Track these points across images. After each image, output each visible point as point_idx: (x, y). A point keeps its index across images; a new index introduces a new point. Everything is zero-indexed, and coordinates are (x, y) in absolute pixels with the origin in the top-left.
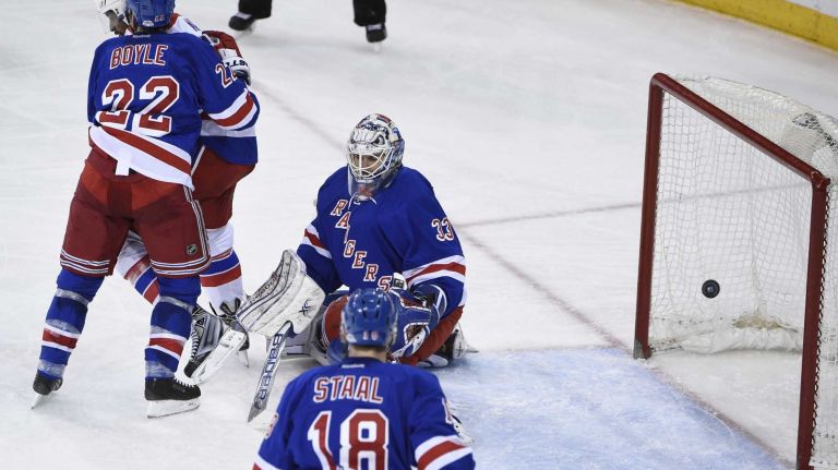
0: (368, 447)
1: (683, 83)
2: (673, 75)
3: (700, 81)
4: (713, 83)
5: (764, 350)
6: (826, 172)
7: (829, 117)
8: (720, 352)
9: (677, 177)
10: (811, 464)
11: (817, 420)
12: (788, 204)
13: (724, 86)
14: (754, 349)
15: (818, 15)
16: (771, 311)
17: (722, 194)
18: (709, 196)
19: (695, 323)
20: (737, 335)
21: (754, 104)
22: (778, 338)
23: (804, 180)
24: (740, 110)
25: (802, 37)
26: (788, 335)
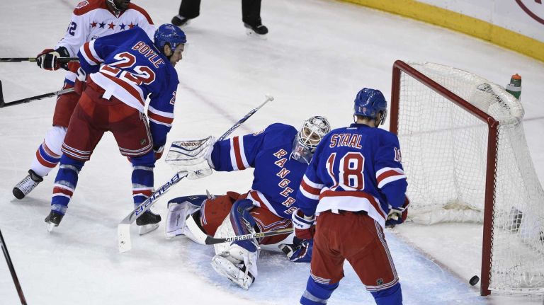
0: (353, 172)
1: (412, 66)
2: (406, 62)
3: (422, 65)
4: (430, 66)
5: (461, 222)
6: (496, 118)
7: (498, 85)
8: (436, 224)
9: (409, 121)
10: (489, 289)
11: (493, 263)
12: (474, 137)
13: (436, 68)
14: (456, 222)
15: (492, 26)
16: (466, 199)
17: (435, 131)
18: (427, 132)
19: (421, 207)
20: (445, 213)
21: (454, 78)
22: (469, 215)
23: (484, 123)
24: (446, 81)
25: (482, 38)
26: (475, 213)
